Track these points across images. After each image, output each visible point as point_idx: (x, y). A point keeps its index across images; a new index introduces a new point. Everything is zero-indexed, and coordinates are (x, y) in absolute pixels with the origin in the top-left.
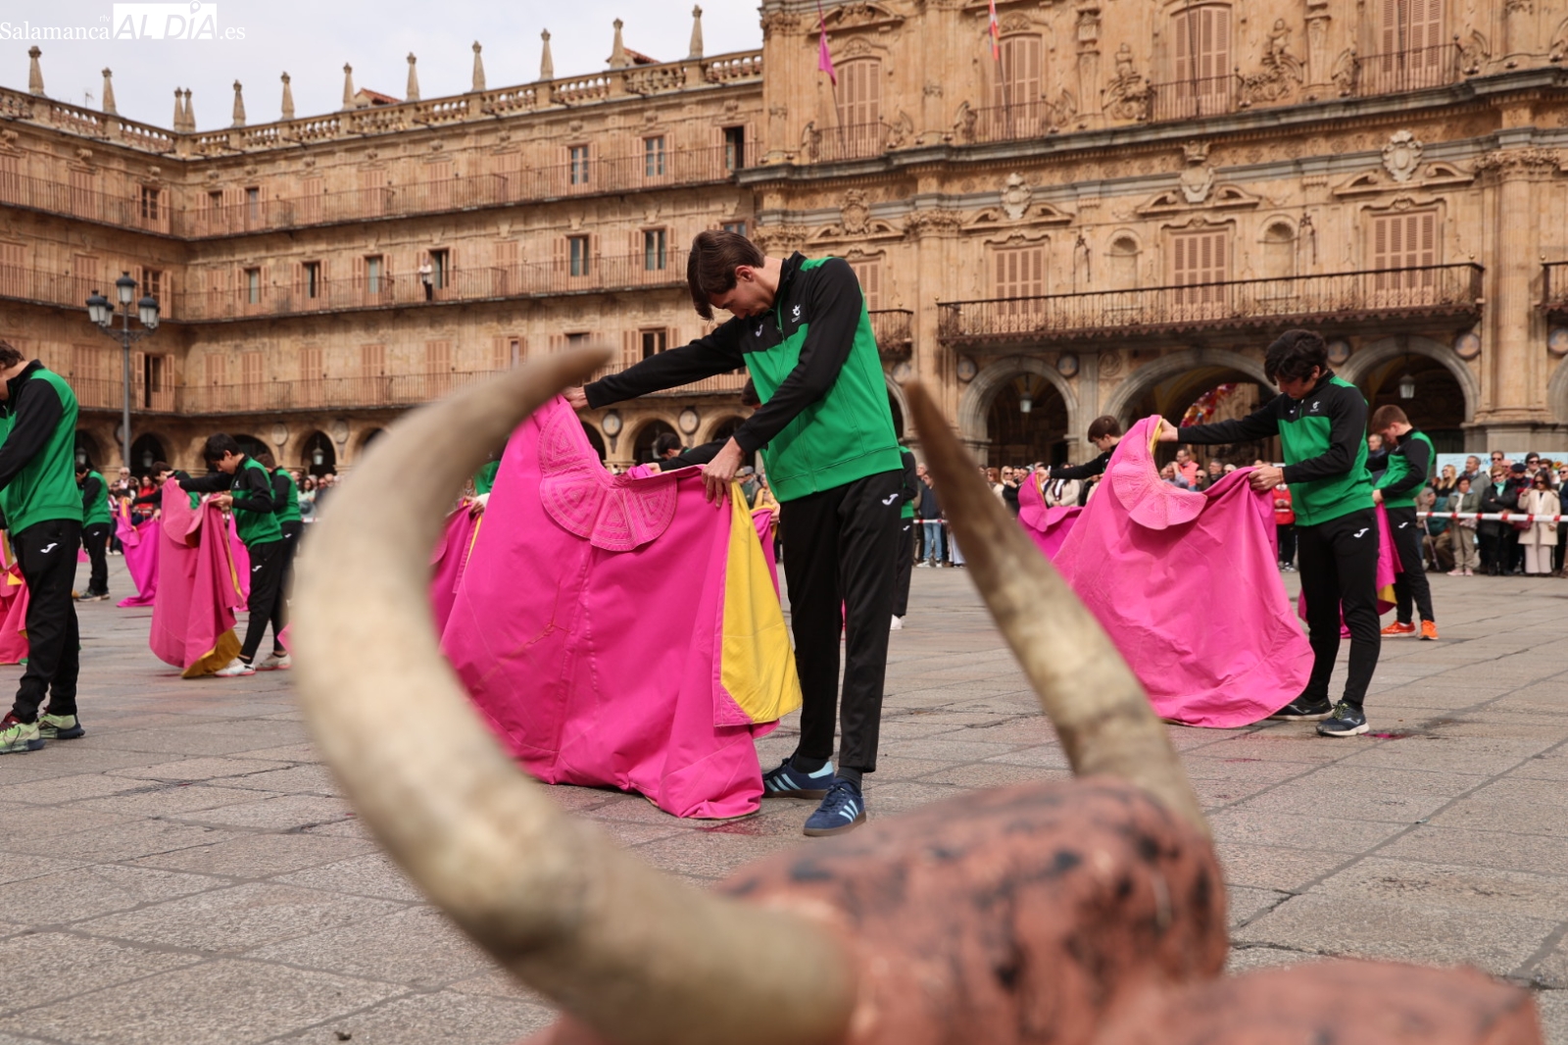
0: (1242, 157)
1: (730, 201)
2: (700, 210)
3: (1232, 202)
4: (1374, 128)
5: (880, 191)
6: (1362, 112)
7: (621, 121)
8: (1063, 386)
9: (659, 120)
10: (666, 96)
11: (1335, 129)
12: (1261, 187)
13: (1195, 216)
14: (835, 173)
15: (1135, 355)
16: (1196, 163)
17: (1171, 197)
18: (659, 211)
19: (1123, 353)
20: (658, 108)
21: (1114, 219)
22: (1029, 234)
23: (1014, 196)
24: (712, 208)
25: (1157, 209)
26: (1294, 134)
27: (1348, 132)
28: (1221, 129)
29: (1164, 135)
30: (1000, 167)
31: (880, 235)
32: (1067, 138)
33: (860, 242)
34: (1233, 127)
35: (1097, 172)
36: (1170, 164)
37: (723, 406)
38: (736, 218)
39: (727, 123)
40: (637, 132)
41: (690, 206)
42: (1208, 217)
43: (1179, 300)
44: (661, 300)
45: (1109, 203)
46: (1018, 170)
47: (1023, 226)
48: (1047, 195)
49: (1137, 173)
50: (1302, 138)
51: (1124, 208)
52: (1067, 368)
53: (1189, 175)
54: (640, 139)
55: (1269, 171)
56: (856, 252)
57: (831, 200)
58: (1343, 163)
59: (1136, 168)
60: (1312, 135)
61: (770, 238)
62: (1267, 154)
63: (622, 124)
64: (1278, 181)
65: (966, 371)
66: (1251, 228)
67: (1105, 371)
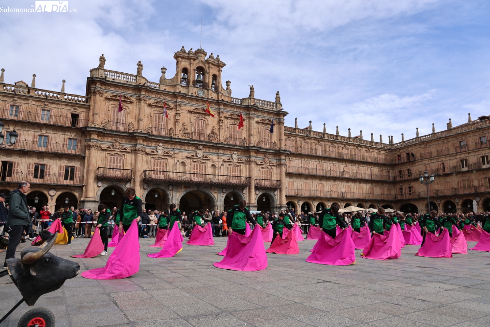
0: (207, 150)
1: (73, 133)
2: (62, 133)
3: (206, 158)
4: (230, 150)
5: (124, 140)
6: (230, 147)
7: (34, 103)
8: (168, 192)
9: (49, 106)
10: (54, 100)
11: (224, 149)
12: (211, 156)
13: (198, 160)
14: (114, 133)
15: (185, 187)
16: (200, 149)
17: (195, 155)
18: (46, 131)
19: (183, 186)
20: (49, 103)
21: (181, 157)
22: (163, 157)
23: (160, 148)
24: (66, 134)
25: (192, 157)
26: (217, 148)
27: (226, 150)
28: (206, 144)
29: (195, 143)
30: (156, 141)
31: (124, 151)
32: (175, 138)
33: (118, 151)
34: (208, 144)
35: (178, 147)
36: (194, 148)
37: (66, 189)
38: (74, 138)
39: (73, 112)
40: (40, 107)
41: (58, 131)
42: (201, 160)
43: (194, 176)
44: (45, 156)
45: (180, 154)
46: (162, 143)
47: (161, 155)
48: (167, 149)
49: (186, 149)
50: (218, 149)
51: (184, 156)
52: (171, 188)
53: (198, 152)
54: (41, 109)
55: (212, 154)
56: (116, 153)
57: (110, 139)
58: (225, 155)
59: (186, 148)
60: (220, 149)
61: (93, 146)
62: (211, 151)
63: (34, 104)
64: (214, 156)
65: (145, 187)
66: (209, 164)
67: (179, 189)
